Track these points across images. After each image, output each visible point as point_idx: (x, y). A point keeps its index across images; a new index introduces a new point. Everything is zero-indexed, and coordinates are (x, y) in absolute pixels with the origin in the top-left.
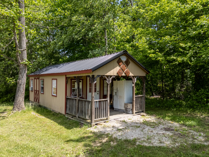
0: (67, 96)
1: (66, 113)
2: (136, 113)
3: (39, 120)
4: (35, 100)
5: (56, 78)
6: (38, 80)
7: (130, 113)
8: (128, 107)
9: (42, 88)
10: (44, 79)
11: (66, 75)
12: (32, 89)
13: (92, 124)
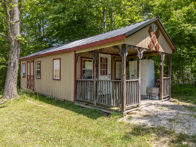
0: (77, 79)
1: (75, 100)
2: (164, 99)
3: (41, 109)
4: (29, 87)
5: (59, 57)
6: (32, 64)
7: (156, 99)
8: (153, 92)
9: (38, 73)
10: (40, 61)
11: (75, 51)
12: (24, 75)
13: (124, 113)
